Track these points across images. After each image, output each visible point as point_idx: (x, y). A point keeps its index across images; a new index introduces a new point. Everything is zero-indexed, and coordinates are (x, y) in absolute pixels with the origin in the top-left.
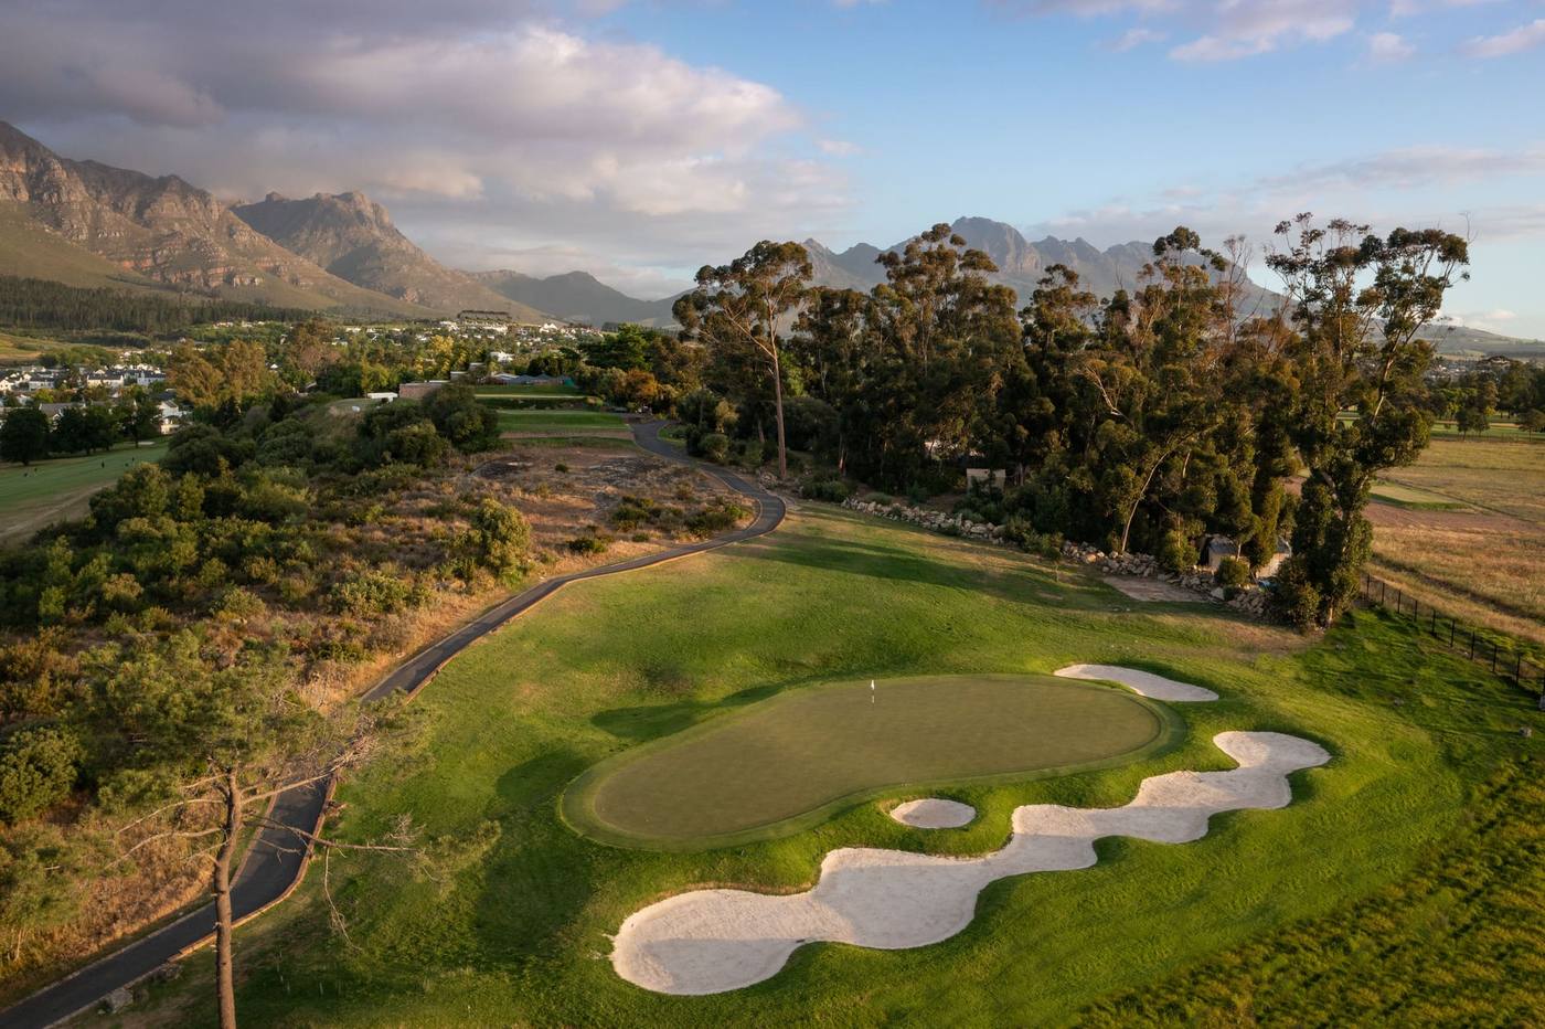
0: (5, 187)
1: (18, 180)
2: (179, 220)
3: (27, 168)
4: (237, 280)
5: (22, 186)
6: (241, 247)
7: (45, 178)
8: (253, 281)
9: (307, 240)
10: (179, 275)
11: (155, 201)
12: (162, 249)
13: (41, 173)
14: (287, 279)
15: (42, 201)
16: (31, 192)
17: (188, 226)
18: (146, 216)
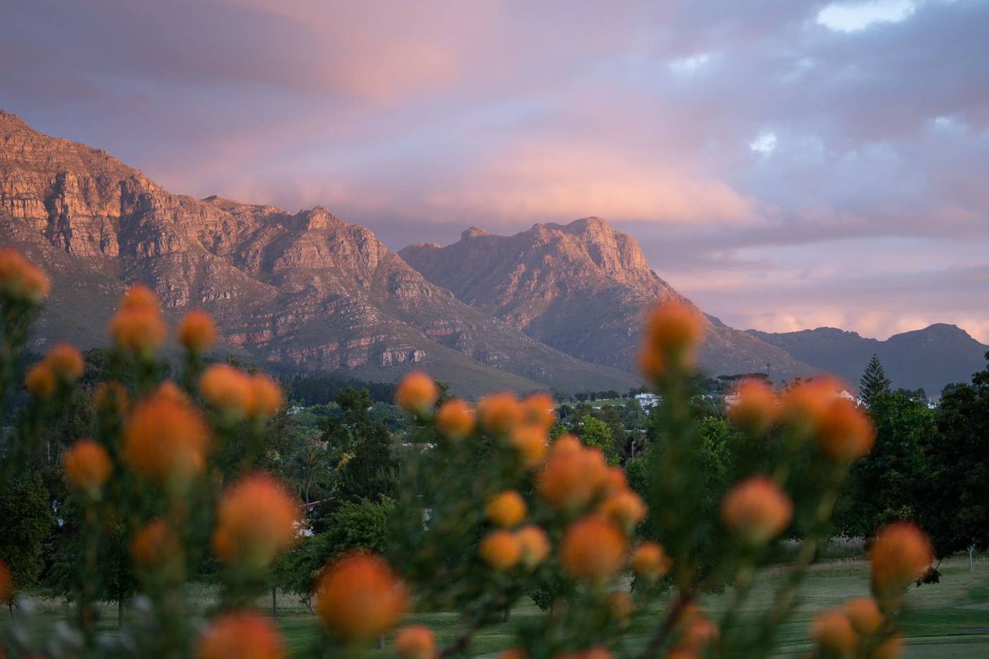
0: (91, 239)
1: (109, 227)
2: (321, 272)
3: (122, 210)
4: (387, 356)
5: (113, 238)
6: (406, 307)
7: (142, 223)
8: (411, 356)
9: (516, 294)
10: (306, 352)
11: (291, 246)
12: (285, 315)
13: (138, 215)
14: (469, 352)
15: (134, 253)
16: (121, 240)
17: (334, 279)
18: (276, 269)
